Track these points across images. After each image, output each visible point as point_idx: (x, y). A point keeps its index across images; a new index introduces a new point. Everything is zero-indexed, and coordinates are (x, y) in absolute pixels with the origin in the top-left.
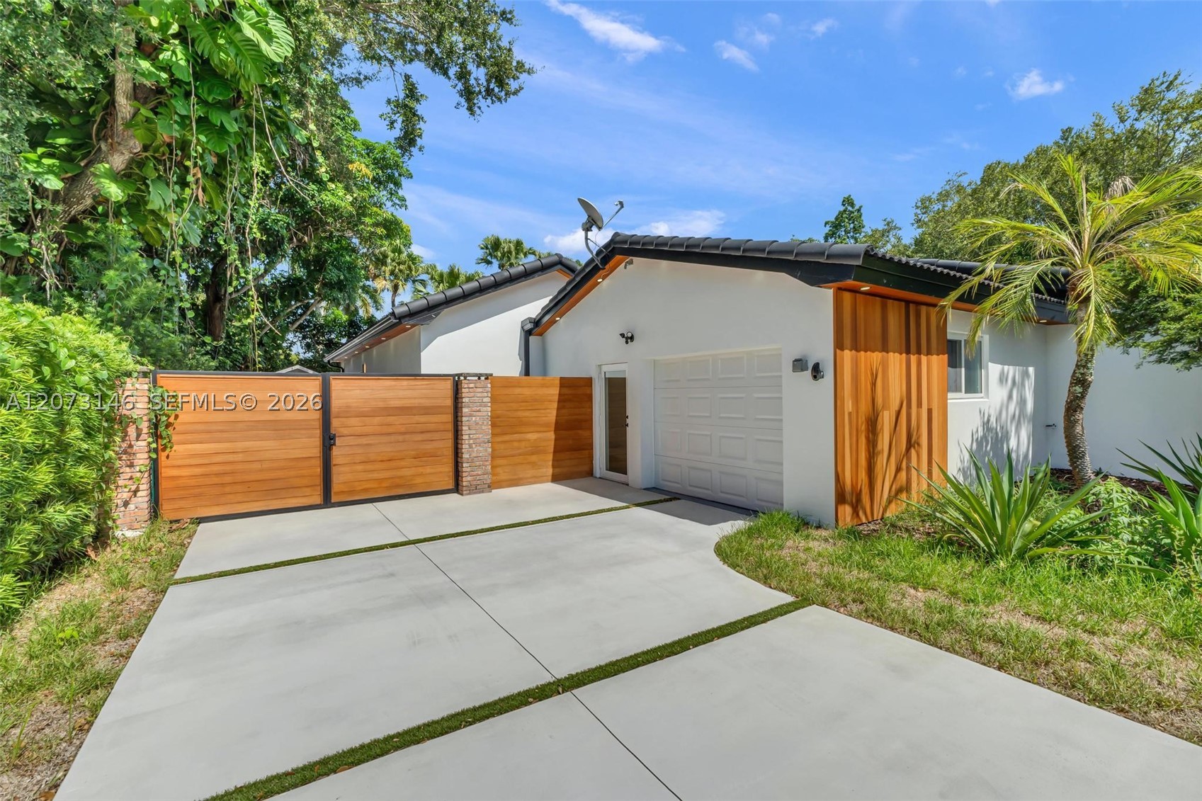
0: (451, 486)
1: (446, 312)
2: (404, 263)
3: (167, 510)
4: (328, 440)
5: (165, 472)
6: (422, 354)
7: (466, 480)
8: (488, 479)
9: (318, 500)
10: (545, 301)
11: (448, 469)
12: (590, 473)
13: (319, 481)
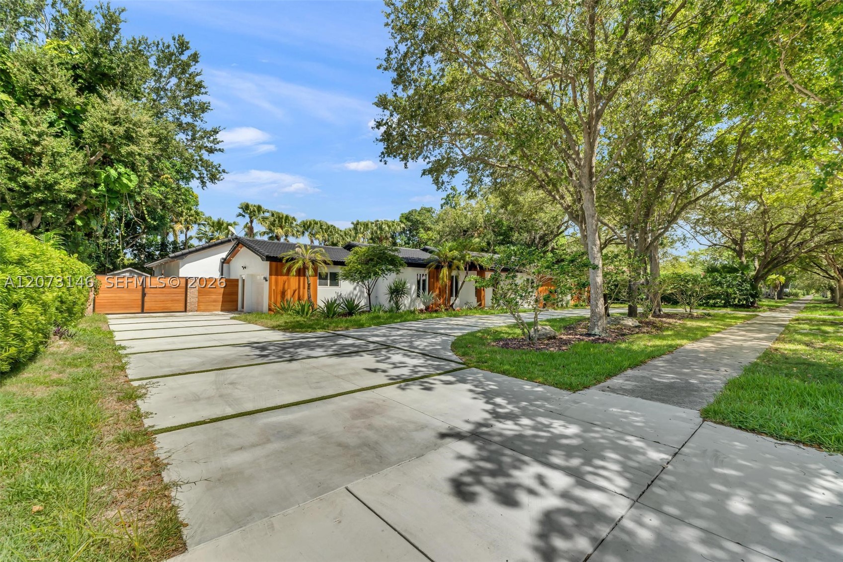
0: (184, 310)
1: (189, 256)
2: (192, 216)
3: (96, 310)
4: (144, 295)
5: (97, 301)
6: (180, 270)
7: (188, 308)
8: (196, 308)
9: (140, 311)
10: (226, 253)
11: (183, 305)
12: (237, 310)
13: (140, 306)
